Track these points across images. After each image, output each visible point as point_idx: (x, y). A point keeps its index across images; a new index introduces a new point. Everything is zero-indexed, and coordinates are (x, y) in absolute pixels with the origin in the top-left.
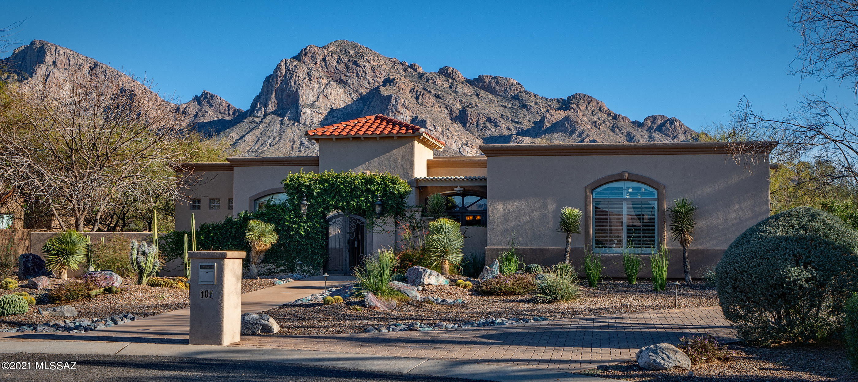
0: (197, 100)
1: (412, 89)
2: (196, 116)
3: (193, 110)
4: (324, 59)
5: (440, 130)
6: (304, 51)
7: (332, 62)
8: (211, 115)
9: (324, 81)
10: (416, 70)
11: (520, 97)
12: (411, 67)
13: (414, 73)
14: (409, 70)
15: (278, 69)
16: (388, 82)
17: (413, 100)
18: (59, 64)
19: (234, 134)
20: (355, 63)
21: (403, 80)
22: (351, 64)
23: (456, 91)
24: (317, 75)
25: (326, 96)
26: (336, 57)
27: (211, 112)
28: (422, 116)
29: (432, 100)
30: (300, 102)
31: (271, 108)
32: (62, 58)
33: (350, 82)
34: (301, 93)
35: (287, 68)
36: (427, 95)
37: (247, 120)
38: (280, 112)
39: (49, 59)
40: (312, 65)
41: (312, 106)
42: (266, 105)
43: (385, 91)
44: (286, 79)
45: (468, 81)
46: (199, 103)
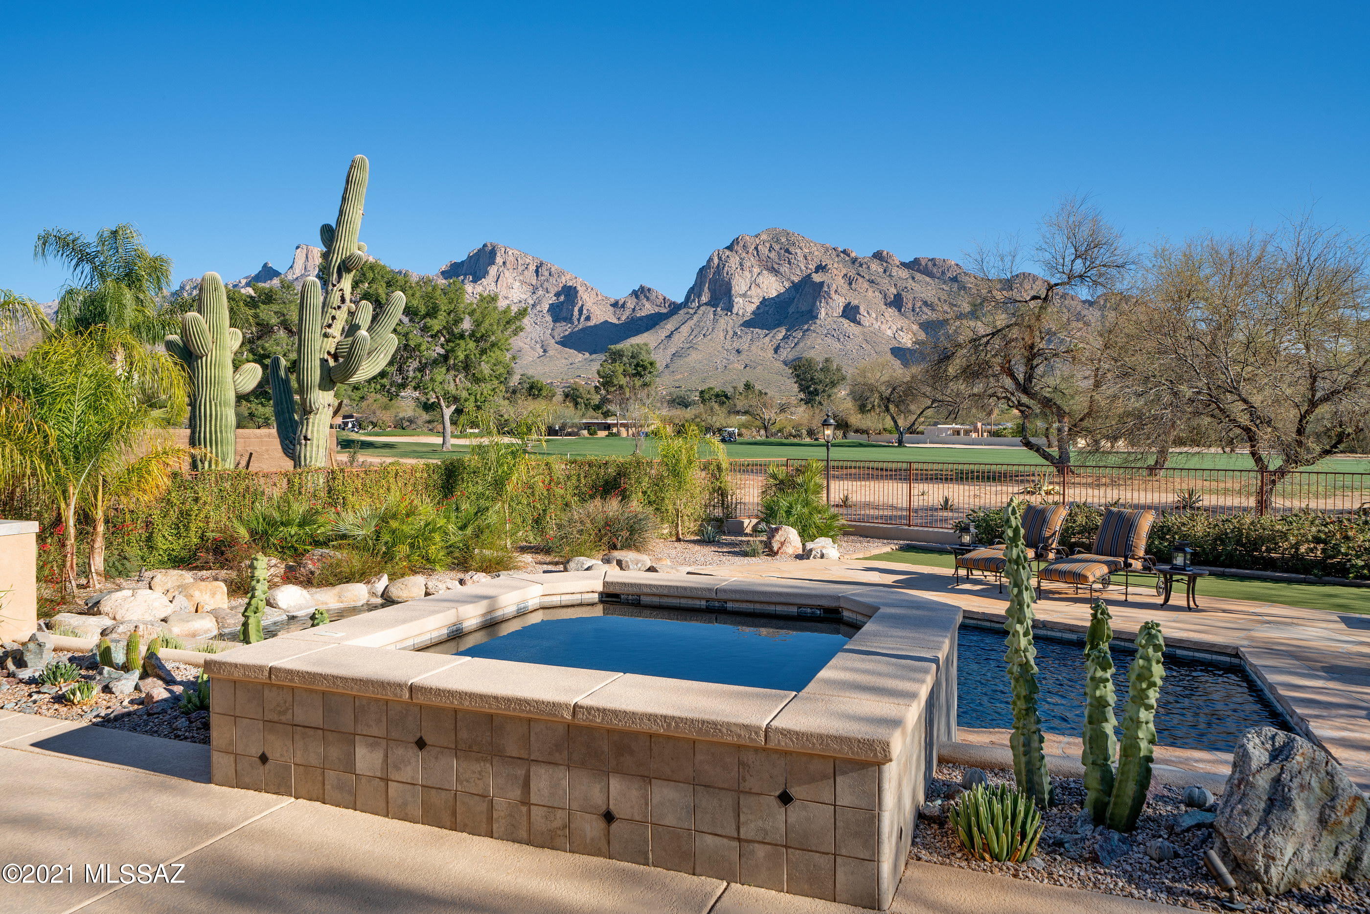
0: (635, 294)
1: (846, 275)
2: (634, 310)
3: (630, 304)
4: (756, 248)
5: (874, 315)
6: (736, 241)
7: (764, 250)
8: (648, 309)
9: (756, 270)
10: (849, 255)
11: (959, 279)
12: (844, 252)
13: (847, 258)
14: (842, 255)
15: (710, 260)
16: (820, 268)
17: (846, 286)
18: (508, 264)
19: (670, 325)
20: (787, 251)
21: (836, 265)
22: (782, 251)
23: (890, 275)
24: (749, 264)
25: (758, 285)
26: (768, 245)
27: (648, 305)
28: (855, 302)
29: (866, 285)
30: (733, 292)
31: (704, 299)
32: (511, 259)
33: (782, 270)
34: (733, 283)
35: (720, 258)
36: (860, 280)
37: (681, 312)
38: (713, 303)
39: (499, 260)
40: (744, 255)
41: (744, 295)
42: (699, 296)
43: (817, 278)
44: (719, 269)
45: (904, 265)
46: (637, 297)
